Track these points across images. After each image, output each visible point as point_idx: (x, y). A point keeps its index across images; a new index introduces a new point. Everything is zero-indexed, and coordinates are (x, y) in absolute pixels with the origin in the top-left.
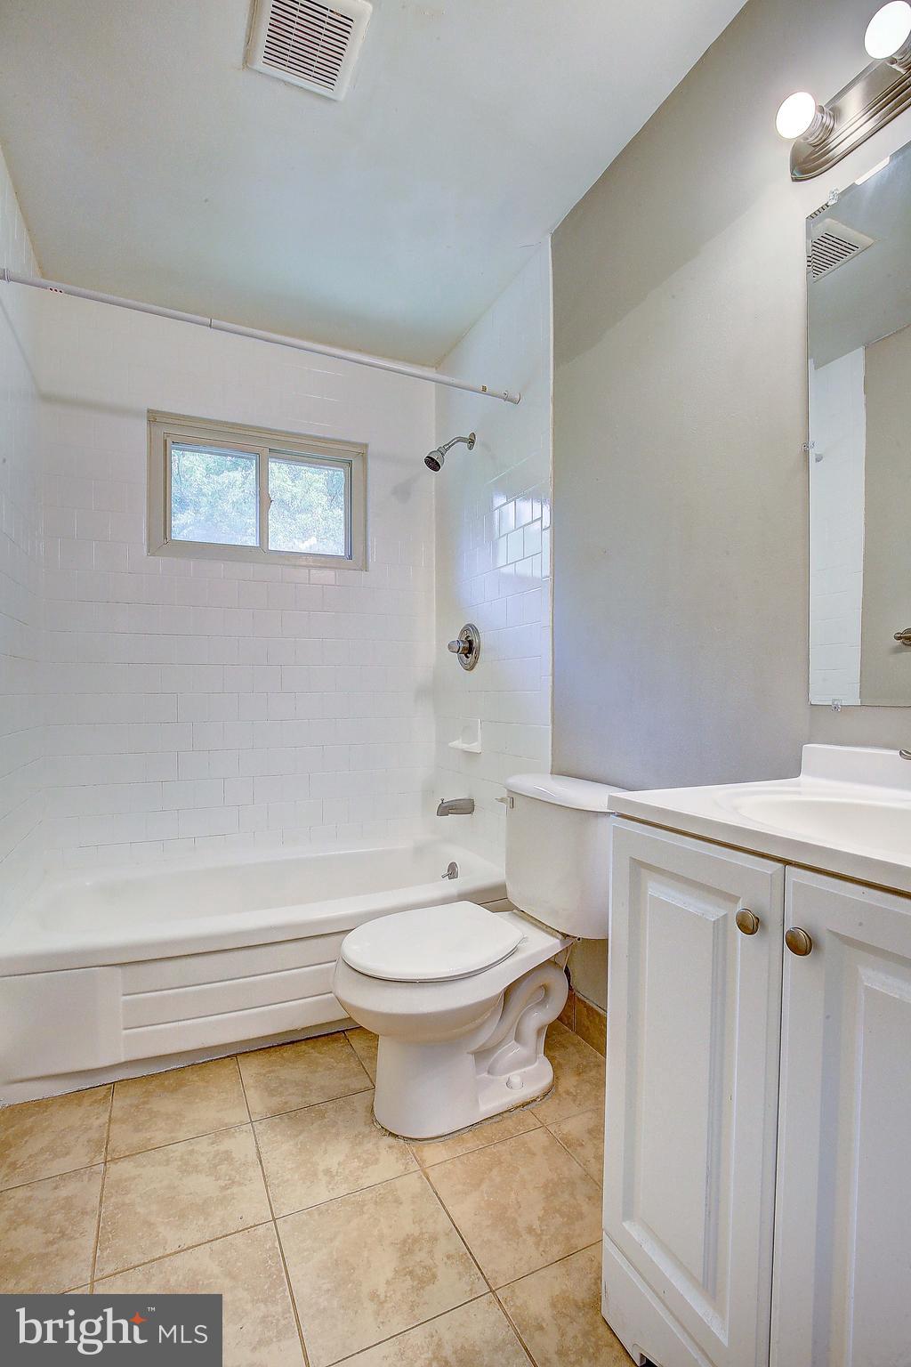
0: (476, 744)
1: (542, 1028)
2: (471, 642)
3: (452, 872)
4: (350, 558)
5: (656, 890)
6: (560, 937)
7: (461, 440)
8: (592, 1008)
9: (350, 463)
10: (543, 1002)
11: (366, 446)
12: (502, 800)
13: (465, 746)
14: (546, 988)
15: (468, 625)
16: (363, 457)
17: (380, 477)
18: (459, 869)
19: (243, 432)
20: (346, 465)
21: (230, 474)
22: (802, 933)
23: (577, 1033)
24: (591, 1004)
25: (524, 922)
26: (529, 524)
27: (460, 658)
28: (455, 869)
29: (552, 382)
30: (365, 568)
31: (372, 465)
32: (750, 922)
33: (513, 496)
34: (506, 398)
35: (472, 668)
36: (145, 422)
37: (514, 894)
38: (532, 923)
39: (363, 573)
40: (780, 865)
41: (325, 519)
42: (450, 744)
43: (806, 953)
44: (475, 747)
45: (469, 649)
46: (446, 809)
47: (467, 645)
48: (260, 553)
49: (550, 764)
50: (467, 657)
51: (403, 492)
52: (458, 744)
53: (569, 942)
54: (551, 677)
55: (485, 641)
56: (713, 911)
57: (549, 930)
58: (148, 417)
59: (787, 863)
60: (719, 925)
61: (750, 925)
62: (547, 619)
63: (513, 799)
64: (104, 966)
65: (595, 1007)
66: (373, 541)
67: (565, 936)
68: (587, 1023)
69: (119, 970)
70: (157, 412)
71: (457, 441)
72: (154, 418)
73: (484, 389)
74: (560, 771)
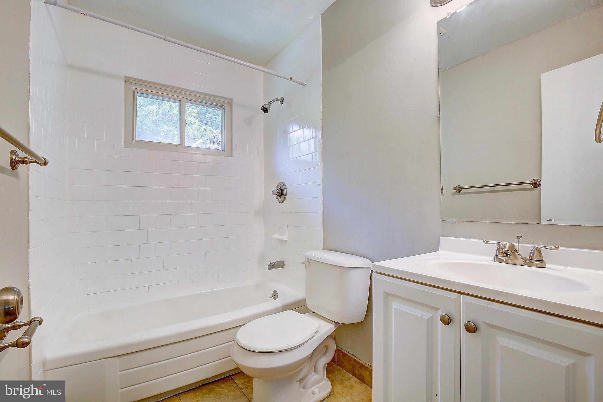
0: (285, 236)
1: (325, 365)
2: (282, 190)
3: (275, 295)
4: (224, 150)
5: (396, 305)
6: (334, 323)
7: (278, 100)
8: (345, 353)
9: (224, 107)
10: (325, 354)
11: (232, 99)
12: (304, 263)
13: (280, 237)
14: (327, 347)
15: (281, 183)
16: (231, 104)
17: (238, 114)
18: (278, 294)
19: (174, 90)
20: (222, 108)
21: (151, 107)
22: (472, 324)
23: (338, 365)
24: (344, 351)
25: (315, 317)
26: (310, 139)
27: (277, 197)
28: (276, 294)
29: (321, 77)
30: (231, 155)
31: (235, 108)
32: (446, 319)
33: (302, 127)
34: (300, 83)
35: (283, 202)
36: (124, 82)
37: (310, 304)
38: (320, 318)
39: (231, 158)
40: (459, 295)
41: (197, 130)
42: (272, 236)
43: (474, 332)
44: (285, 237)
45: (281, 193)
46: (272, 266)
47: (280, 192)
48: (181, 147)
49: (322, 245)
50: (280, 197)
51: (249, 121)
52: (276, 236)
53: (338, 325)
54: (322, 207)
55: (289, 190)
56: (426, 315)
57: (328, 320)
58: (125, 80)
59: (461, 293)
60: (430, 321)
61: (447, 321)
62: (320, 181)
63: (309, 262)
64: (109, 358)
65: (346, 352)
66: (235, 143)
67: (336, 323)
68: (342, 359)
69: (117, 359)
70: (130, 77)
71: (276, 100)
72: (128, 80)
73: (291, 79)
74: (327, 248)
